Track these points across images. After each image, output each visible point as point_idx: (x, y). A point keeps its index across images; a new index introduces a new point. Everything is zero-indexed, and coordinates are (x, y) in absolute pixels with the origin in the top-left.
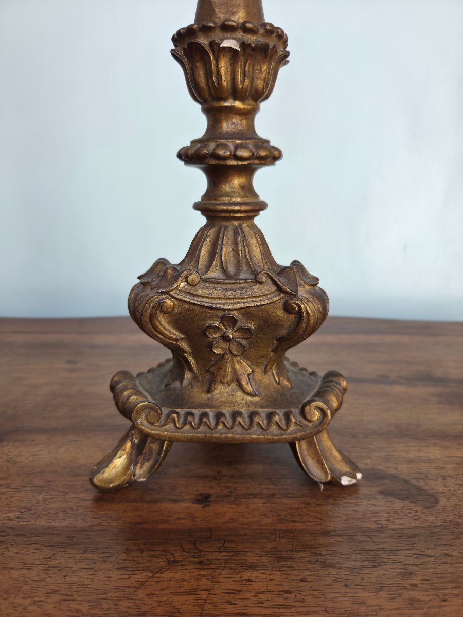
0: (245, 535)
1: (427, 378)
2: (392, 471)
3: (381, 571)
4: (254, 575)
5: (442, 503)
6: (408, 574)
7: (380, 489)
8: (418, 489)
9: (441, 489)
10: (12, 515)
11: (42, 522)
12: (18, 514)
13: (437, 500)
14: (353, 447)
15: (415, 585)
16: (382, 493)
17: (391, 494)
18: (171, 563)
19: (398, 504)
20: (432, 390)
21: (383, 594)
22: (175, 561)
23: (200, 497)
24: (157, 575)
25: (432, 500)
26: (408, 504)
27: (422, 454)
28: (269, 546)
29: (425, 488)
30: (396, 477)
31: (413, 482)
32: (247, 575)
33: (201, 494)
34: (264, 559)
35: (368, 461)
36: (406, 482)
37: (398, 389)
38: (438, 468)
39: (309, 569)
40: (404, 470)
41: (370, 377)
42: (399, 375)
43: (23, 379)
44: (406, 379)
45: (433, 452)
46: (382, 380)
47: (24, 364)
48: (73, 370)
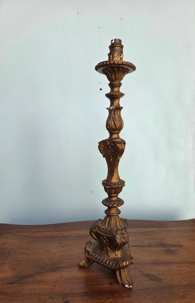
0: (122, 291)
1: (162, 245)
2: (153, 274)
3: (150, 296)
4: (125, 299)
5: (163, 281)
6: (155, 297)
7: (150, 278)
8: (158, 278)
9: (163, 278)
10: (69, 290)
11: (77, 291)
12: (70, 290)
13: (162, 281)
15: (157, 299)
16: (150, 279)
17: (152, 280)
18: (108, 298)
19: (154, 282)
20: (162, 249)
21: (151, 301)
22: (109, 297)
23: (110, 283)
24: (106, 300)
25: (161, 280)
26: (156, 282)
27: (160, 269)
28: (127, 293)
29: (160, 278)
31: (157, 276)
32: (124, 299)
33: (110, 282)
34: (127, 296)
35: (147, 271)
36: (155, 276)
37: (154, 249)
38: (163, 272)
39: (136, 297)
40: (155, 273)
41: (146, 245)
42: (154, 244)
43: (49, 250)
44: (156, 245)
45: (162, 268)
46: (149, 246)
47: (47, 245)
48: (62, 247)
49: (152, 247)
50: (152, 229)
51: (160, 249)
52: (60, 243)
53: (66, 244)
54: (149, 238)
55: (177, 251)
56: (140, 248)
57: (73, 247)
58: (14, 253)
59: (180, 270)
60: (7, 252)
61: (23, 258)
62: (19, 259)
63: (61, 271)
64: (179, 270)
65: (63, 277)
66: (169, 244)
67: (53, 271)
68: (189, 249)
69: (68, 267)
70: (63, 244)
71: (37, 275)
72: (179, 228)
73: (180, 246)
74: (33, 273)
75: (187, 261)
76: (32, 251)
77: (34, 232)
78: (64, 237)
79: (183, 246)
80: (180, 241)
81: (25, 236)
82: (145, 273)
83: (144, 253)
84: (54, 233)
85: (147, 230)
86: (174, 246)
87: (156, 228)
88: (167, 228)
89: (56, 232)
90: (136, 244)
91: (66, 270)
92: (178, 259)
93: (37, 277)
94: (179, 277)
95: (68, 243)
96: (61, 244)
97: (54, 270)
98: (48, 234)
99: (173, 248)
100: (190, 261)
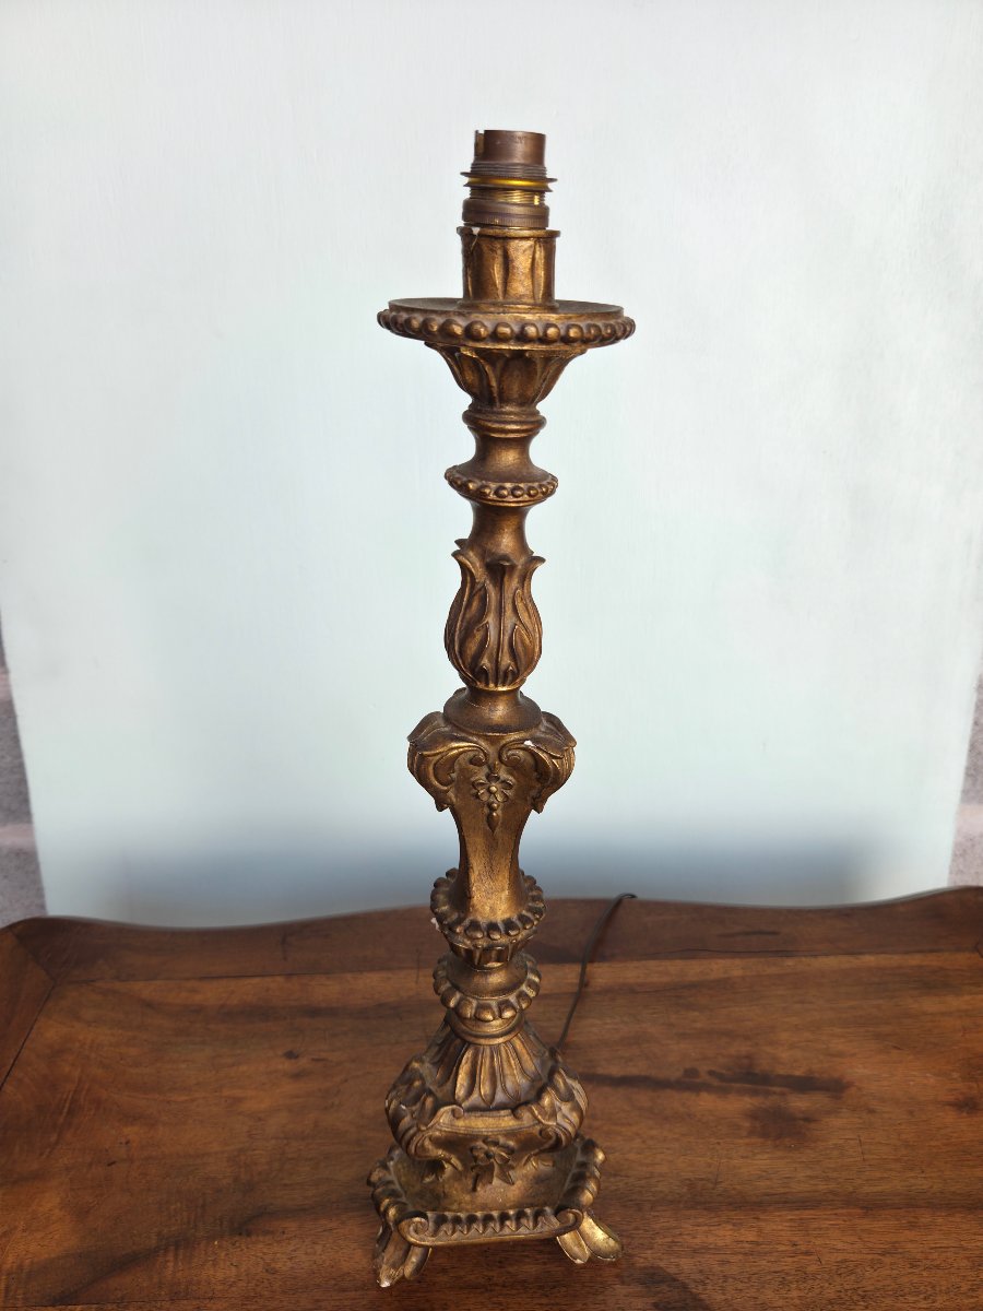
1: (749, 1077)
2: (672, 1270)
7: (655, 1300)
8: (695, 1298)
9: (719, 1297)
14: (637, 1229)
20: (748, 1102)
27: (711, 1239)
29: (703, 1296)
30: (675, 1280)
31: (692, 1285)
35: (649, 1253)
36: (685, 1287)
37: (706, 1102)
38: (723, 1263)
40: (685, 1266)
41: (675, 1074)
42: (713, 1069)
43: (239, 1100)
44: (721, 1077)
45: (723, 1235)
46: (689, 1083)
47: (233, 1065)
48: (297, 1076)
49: (696, 1088)
50: (718, 968)
51: (737, 1105)
52: (290, 1055)
53: (318, 1060)
54: (698, 1025)
55: (815, 1121)
56: (643, 1098)
57: (346, 1081)
58: (92, 1113)
59: (807, 1253)
60: (66, 1100)
61: (127, 1143)
62: (107, 1150)
63: (272, 1233)
64: (803, 1248)
65: (275, 1272)
66: (782, 1072)
67: (240, 1234)
68: (872, 1111)
69: (304, 1210)
70: (304, 1062)
71: (170, 1257)
72: (851, 959)
73: (836, 1088)
74: (153, 1242)
75: (851, 1189)
76: (168, 1102)
77: (188, 979)
78: (314, 1012)
79: (849, 1085)
80: (840, 1055)
81: (149, 1005)
82: (640, 1262)
83: (654, 1132)
84: (274, 988)
85: (694, 969)
86: (805, 1084)
87: (737, 962)
88: (790, 962)
89: (280, 979)
90: (633, 1070)
91: (292, 1226)
92: (809, 1173)
93: (171, 1264)
94: (795, 1294)
95: (323, 1055)
96: (297, 1057)
97: (245, 1225)
98: (248, 990)
99: (799, 1103)
100: (867, 1189)
